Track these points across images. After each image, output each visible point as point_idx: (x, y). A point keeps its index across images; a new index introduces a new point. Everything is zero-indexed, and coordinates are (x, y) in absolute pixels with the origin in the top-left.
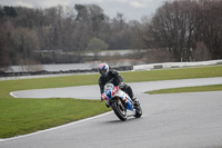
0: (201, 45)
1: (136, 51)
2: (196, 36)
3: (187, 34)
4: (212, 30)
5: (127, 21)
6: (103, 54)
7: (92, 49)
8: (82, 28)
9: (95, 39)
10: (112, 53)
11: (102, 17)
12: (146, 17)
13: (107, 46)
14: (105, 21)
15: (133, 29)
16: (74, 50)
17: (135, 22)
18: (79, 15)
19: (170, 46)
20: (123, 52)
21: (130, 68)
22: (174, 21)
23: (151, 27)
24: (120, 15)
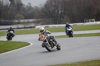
0: (66, 17)
1: (37, 20)
2: (64, 13)
3: (60, 12)
4: (71, 10)
5: (33, 6)
6: (22, 21)
7: (17, 19)
8: (13, 9)
9: (19, 14)
10: (26, 21)
11: (22, 4)
12: (41, 5)
13: (24, 17)
14: (23, 6)
15: (35, 10)
16: (9, 19)
17: (36, 7)
18: (11, 3)
19: (52, 17)
20: (31, 20)
21: (34, 27)
22: (54, 6)
23: (43, 9)
24: (30, 4)
